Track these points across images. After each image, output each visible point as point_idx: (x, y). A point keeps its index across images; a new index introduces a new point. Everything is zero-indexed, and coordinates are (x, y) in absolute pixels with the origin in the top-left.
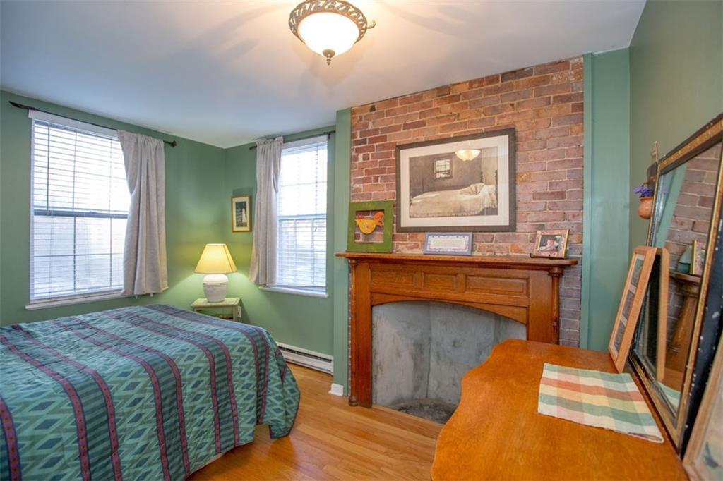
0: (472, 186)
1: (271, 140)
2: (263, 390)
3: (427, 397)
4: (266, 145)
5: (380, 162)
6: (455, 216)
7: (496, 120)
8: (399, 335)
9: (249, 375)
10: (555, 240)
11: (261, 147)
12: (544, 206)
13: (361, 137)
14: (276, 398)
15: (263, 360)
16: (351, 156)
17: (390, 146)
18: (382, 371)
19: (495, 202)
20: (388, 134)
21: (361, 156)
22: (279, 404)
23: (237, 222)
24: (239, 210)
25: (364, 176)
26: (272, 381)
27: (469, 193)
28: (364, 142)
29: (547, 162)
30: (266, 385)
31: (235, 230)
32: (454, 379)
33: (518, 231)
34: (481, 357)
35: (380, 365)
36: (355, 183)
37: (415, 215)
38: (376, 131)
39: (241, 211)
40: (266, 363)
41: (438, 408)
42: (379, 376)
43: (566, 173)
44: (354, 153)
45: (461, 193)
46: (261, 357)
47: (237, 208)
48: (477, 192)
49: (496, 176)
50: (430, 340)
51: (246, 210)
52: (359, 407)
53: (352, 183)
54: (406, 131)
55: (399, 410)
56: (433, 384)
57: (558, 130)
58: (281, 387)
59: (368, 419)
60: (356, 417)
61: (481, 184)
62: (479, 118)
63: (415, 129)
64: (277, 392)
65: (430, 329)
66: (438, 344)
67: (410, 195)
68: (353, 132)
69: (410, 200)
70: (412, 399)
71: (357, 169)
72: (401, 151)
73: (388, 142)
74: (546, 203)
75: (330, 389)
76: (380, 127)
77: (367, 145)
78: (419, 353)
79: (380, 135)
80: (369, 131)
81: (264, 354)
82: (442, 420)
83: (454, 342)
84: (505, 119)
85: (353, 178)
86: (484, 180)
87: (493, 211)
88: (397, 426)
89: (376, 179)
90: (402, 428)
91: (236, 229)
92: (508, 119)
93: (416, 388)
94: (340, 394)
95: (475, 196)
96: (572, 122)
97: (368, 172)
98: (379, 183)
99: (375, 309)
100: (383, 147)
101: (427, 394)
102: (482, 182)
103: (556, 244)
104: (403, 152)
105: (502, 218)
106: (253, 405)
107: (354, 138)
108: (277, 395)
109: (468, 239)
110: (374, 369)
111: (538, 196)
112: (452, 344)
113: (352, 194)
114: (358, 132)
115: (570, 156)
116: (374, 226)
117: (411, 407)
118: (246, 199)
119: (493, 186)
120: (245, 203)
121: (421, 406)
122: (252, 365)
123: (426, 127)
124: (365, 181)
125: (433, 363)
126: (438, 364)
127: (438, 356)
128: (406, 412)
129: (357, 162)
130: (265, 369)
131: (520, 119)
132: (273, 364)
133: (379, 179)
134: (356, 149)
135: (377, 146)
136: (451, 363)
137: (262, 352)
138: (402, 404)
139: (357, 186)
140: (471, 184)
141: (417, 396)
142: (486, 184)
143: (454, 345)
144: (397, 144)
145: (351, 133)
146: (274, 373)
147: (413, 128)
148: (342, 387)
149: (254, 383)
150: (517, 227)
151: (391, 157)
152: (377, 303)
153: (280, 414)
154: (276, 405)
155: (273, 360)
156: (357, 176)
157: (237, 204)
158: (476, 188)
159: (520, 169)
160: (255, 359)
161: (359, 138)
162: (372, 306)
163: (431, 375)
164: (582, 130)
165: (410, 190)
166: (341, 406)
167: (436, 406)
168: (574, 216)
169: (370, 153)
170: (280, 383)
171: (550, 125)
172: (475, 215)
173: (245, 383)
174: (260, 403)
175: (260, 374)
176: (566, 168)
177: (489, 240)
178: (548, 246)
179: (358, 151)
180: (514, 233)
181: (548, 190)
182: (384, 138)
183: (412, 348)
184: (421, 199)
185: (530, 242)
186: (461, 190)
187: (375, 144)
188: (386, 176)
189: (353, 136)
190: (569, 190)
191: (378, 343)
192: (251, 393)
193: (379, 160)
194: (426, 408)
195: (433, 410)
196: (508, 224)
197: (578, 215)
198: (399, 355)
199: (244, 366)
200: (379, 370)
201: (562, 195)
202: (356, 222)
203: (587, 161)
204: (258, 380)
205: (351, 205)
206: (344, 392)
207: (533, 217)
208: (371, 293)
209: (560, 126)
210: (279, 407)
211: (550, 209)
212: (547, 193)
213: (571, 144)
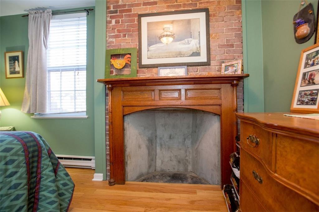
0: (185, 40)
1: (41, 11)
2: (36, 186)
3: (155, 170)
4: (37, 15)
5: (127, 25)
6: (177, 57)
7: (198, 4)
8: (140, 135)
9: (18, 175)
10: (234, 66)
11: (32, 16)
12: (224, 51)
13: (113, 9)
14: (50, 192)
15: (36, 159)
16: (107, 21)
17: (134, 15)
18: (130, 158)
19: (199, 49)
20: (132, 8)
21: (113, 21)
22: (53, 197)
23: (10, 71)
24: (13, 62)
25: (116, 34)
26: (45, 177)
27: (184, 44)
28: (116, 12)
29: (225, 28)
30: (38, 182)
31: (8, 77)
32: (170, 157)
33: (211, 65)
34: (185, 142)
35: (129, 155)
36: (109, 38)
37: (151, 57)
38: (124, 6)
39: (14, 63)
40: (39, 162)
41: (164, 175)
42: (129, 162)
43: (234, 34)
44: (109, 19)
45: (179, 44)
46: (33, 157)
47: (10, 61)
48: (188, 43)
49: (199, 35)
50: (156, 137)
51: (18, 62)
52: (116, 186)
53: (107, 38)
54: (145, 7)
55: (142, 181)
56: (159, 163)
57: (229, 12)
58: (54, 181)
59: (125, 192)
60: (116, 192)
61: (191, 39)
62: (189, 3)
63: (151, 6)
64: (50, 187)
65: (156, 130)
66: (161, 139)
67: (148, 45)
68: (108, 5)
69: (148, 48)
70: (148, 173)
71: (111, 29)
72: (142, 18)
73: (132, 13)
74: (225, 50)
75: (93, 178)
76: (127, 4)
77: (118, 14)
78: (151, 145)
79: (127, 8)
80: (119, 5)
81: (36, 153)
82: (169, 181)
83: (170, 136)
84: (203, 4)
85: (108, 34)
86: (192, 37)
87: (197, 54)
88: (146, 191)
89: (125, 36)
90: (149, 192)
91: (9, 75)
92: (204, 5)
93: (150, 167)
94: (101, 179)
95: (187, 46)
96: (236, 9)
97: (119, 31)
98: (127, 38)
99: (126, 118)
100: (129, 16)
101: (155, 169)
102: (191, 38)
103: (235, 68)
104: (143, 19)
105: (203, 58)
106: (22, 205)
107: (108, 9)
108: (51, 189)
109: (184, 70)
110: (126, 157)
111: (221, 46)
112: (169, 137)
113: (107, 45)
114: (112, 6)
115: (235, 26)
116: (124, 64)
117: (148, 178)
118: (19, 54)
119: (197, 40)
120: (18, 57)
121: (154, 176)
122: (21, 165)
123: (157, 5)
124: (116, 37)
125: (158, 150)
126: (161, 150)
127: (161, 145)
128: (147, 181)
129: (110, 25)
130: (38, 167)
131: (211, 5)
132: (46, 162)
133: (127, 35)
134: (110, 16)
135: (125, 15)
136: (169, 148)
137: (34, 151)
138: (143, 178)
139: (111, 40)
140: (185, 39)
141: (150, 171)
142: (194, 39)
143: (170, 138)
144: (139, 14)
145: (107, 6)
146: (47, 170)
147: (149, 6)
148: (102, 175)
149: (24, 181)
150: (211, 63)
151: (135, 22)
152: (127, 113)
153: (55, 205)
154: (50, 198)
155: (47, 159)
156: (111, 33)
157: (10, 57)
158: (188, 41)
159: (211, 32)
160: (26, 158)
161: (112, 9)
162: (124, 116)
163: (157, 157)
164: (241, 13)
165: (148, 42)
166: (104, 188)
167: (162, 175)
168: (238, 57)
169: (120, 19)
170: (54, 177)
171: (225, 10)
172: (188, 56)
173: (13, 183)
174: (33, 200)
175: (32, 173)
176: (234, 32)
177: (196, 71)
178: (229, 71)
179: (111, 17)
180: (209, 66)
181: (226, 43)
182: (130, 11)
183: (147, 142)
184: (155, 47)
185: (217, 71)
186: (179, 42)
187: (123, 14)
188: (131, 34)
189: (108, 8)
190: (236, 43)
191: (127, 141)
192: (21, 192)
193: (126, 24)
194: (157, 177)
195: (161, 177)
196: (206, 61)
197: (240, 56)
198: (140, 147)
199: (10, 167)
200: (129, 158)
201: (232, 46)
202: (111, 62)
203: (244, 29)
204: (29, 179)
205: (107, 51)
206: (103, 178)
207: (218, 58)
208: (123, 107)
209: (230, 11)
210: (53, 199)
211: (227, 53)
212: (225, 45)
213: (236, 20)
